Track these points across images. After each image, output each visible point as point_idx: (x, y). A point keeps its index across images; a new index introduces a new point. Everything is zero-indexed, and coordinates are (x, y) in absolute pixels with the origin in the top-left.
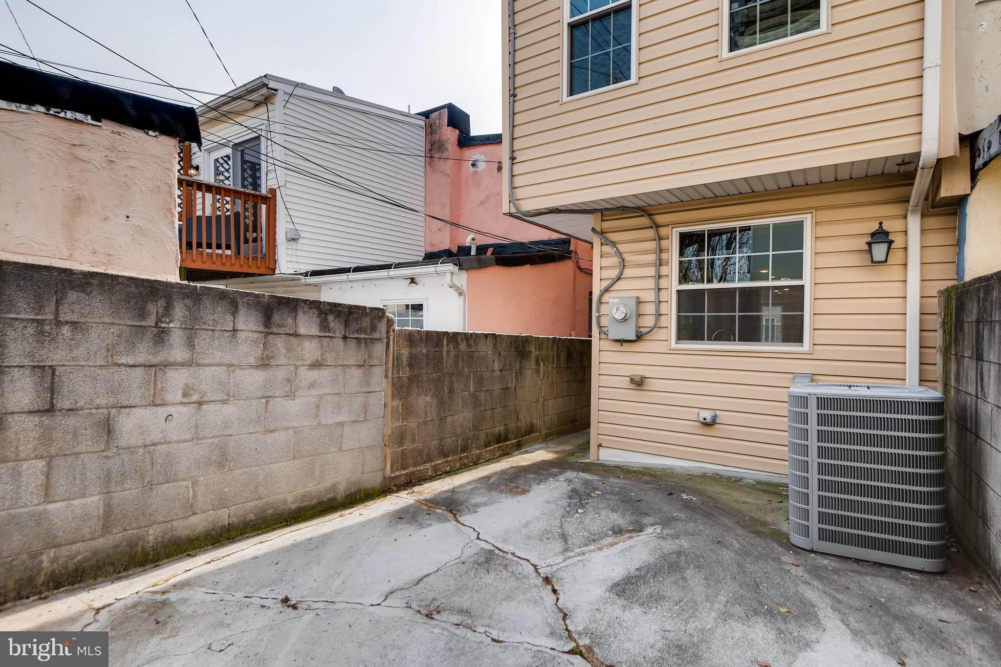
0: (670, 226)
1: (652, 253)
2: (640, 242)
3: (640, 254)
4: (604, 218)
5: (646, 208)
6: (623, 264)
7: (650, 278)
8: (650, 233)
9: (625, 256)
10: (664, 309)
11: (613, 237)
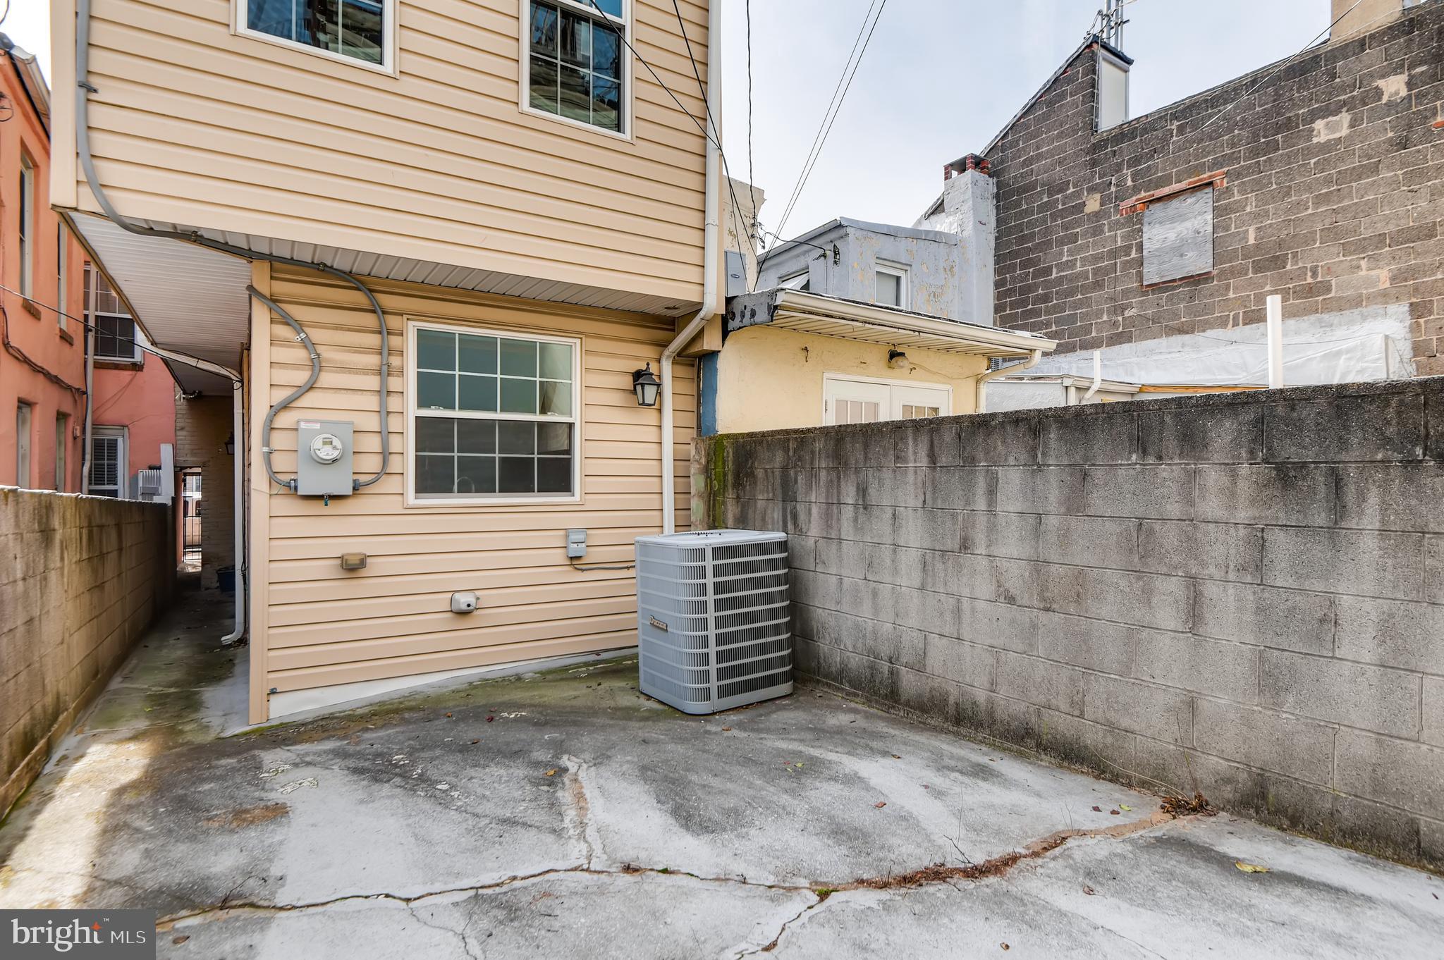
0: (405, 317)
1: (372, 353)
2: (349, 330)
3: (349, 351)
4: (275, 275)
5: (363, 278)
6: (317, 365)
7: (369, 393)
8: (369, 320)
9: (320, 349)
10: (395, 444)
11: (297, 312)
